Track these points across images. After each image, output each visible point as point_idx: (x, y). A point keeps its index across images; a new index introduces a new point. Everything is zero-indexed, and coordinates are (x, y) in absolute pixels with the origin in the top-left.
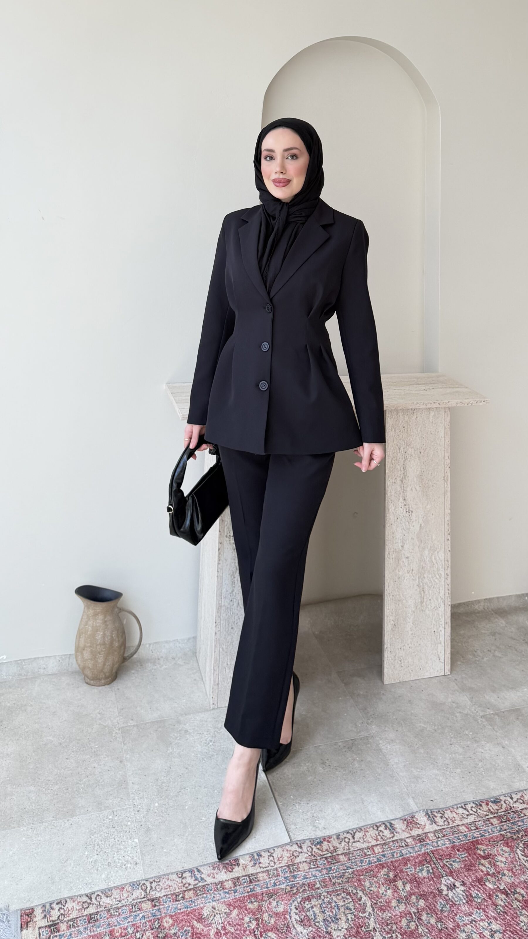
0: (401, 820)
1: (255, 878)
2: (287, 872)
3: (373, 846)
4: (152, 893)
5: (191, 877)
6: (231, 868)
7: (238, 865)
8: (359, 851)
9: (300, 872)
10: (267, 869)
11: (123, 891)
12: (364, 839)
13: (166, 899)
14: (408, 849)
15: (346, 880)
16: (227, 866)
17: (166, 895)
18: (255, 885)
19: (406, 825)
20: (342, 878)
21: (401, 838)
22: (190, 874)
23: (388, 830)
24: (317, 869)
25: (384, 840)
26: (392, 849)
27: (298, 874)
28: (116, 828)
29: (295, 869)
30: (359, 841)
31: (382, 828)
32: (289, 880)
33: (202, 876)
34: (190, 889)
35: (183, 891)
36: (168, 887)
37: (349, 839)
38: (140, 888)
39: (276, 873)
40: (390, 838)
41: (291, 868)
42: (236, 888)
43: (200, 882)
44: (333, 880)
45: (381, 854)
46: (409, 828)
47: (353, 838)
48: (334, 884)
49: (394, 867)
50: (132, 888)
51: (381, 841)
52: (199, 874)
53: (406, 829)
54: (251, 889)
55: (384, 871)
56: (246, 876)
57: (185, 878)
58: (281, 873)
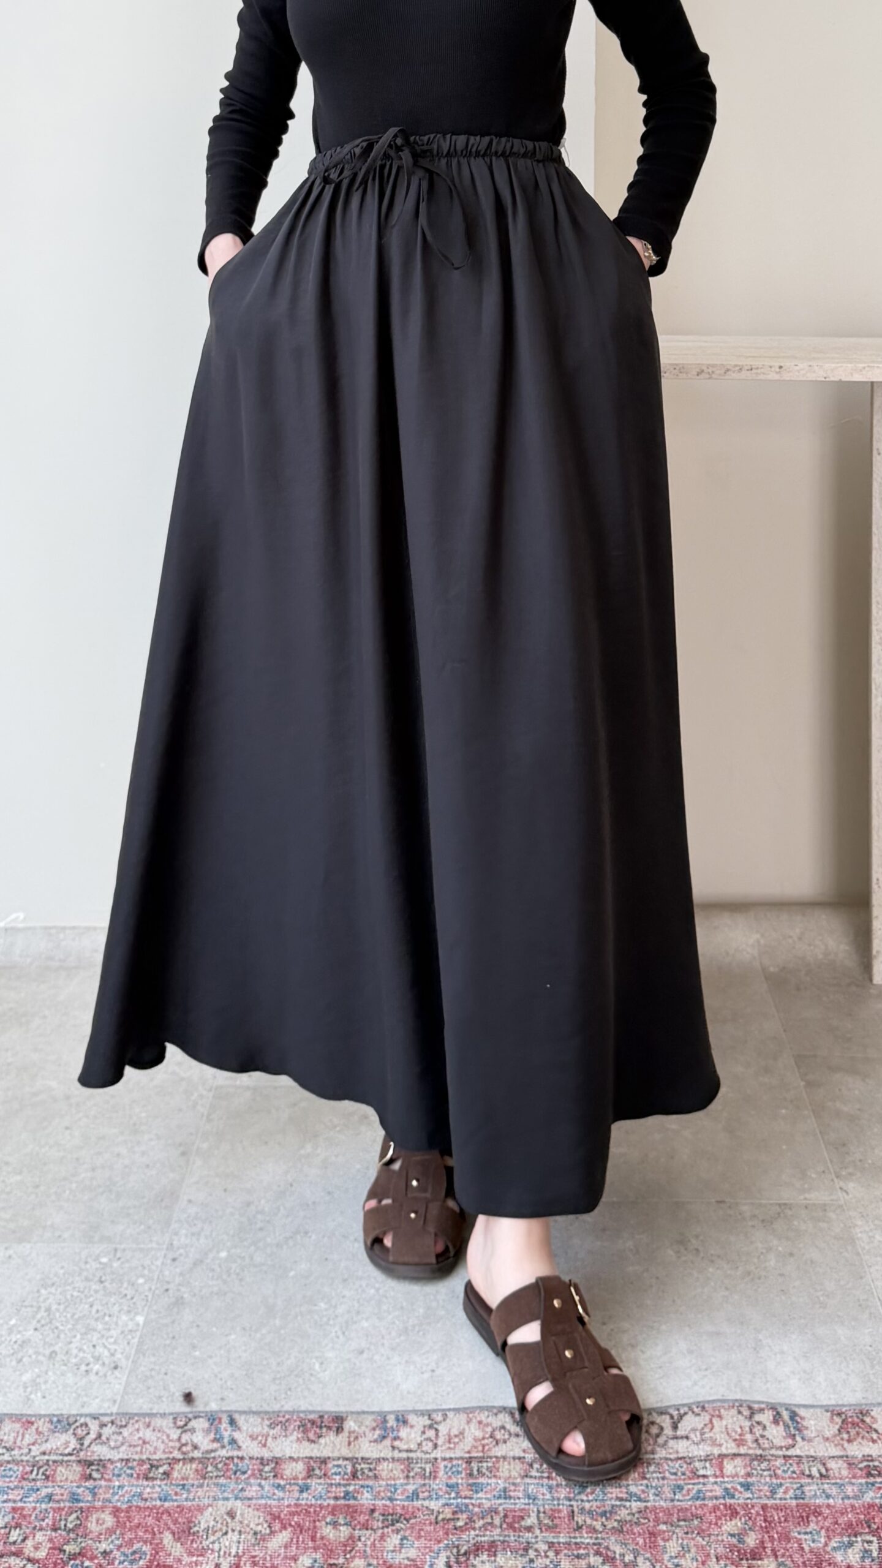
0: (827, 1411)
1: (370, 1470)
2: (459, 1472)
3: (722, 1456)
4: (94, 1448)
5: (207, 1431)
6: (315, 1433)
7: (339, 1430)
8: (679, 1462)
9: (493, 1480)
10: (411, 1455)
11: (27, 1429)
12: (702, 1434)
13: (121, 1469)
14: (826, 1486)
15: (616, 1524)
16: (309, 1425)
17: (128, 1460)
18: (362, 1486)
19: (837, 1427)
20: (607, 1519)
21: (813, 1454)
22: (206, 1425)
23: (781, 1428)
24: (546, 1481)
25: (760, 1448)
26: (776, 1476)
27: (488, 1484)
28: (107, 1284)
29: (484, 1470)
30: (687, 1438)
31: (766, 1417)
32: (457, 1493)
33: (237, 1435)
34: (192, 1460)
35: (174, 1459)
36: (141, 1442)
37: (662, 1429)
38: (71, 1431)
39: (428, 1470)
40: (781, 1448)
41: (474, 1465)
42: (309, 1481)
43: (223, 1447)
44: (579, 1519)
45: (741, 1480)
46: (845, 1436)
47: (675, 1427)
48: (579, 1528)
49: (765, 1521)
50: (52, 1427)
51: (750, 1448)
52: (229, 1429)
53: (835, 1436)
54: (347, 1493)
55: (731, 1526)
56: (347, 1459)
57: (193, 1431)
58: (441, 1473)
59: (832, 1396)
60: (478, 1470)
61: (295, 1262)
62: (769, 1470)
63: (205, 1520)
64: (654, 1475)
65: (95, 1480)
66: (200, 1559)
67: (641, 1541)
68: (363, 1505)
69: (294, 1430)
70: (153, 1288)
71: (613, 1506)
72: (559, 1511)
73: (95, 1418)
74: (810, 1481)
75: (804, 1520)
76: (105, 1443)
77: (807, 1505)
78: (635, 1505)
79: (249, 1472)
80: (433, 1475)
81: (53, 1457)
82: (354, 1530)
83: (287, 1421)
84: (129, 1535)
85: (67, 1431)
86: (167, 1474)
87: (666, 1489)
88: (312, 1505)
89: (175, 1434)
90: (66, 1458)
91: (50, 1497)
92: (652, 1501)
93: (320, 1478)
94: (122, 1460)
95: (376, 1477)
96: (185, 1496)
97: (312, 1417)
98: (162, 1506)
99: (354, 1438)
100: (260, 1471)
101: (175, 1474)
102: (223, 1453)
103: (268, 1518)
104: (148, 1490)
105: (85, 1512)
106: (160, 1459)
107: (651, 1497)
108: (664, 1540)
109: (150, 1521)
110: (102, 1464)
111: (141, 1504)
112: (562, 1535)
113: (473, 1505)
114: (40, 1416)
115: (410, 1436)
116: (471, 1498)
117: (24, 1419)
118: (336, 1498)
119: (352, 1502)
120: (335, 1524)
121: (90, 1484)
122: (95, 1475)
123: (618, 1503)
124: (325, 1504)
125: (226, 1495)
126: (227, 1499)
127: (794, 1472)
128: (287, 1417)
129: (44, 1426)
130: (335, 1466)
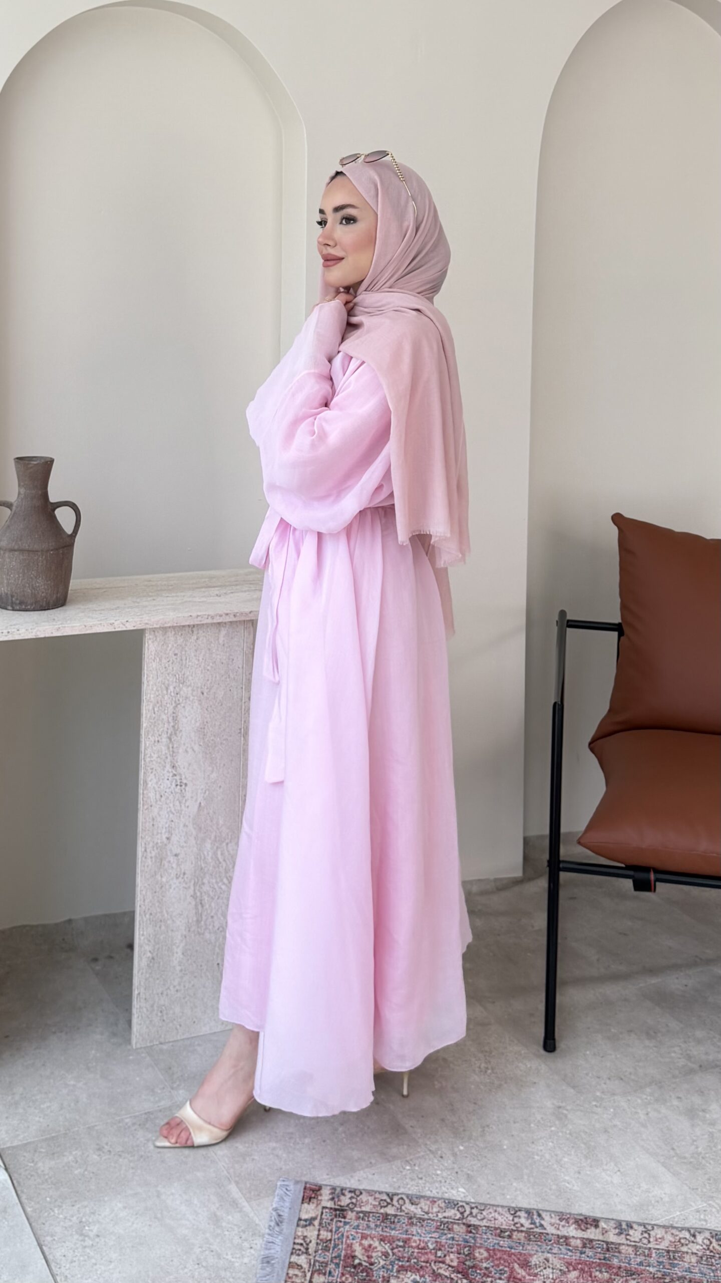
1: (616, 1248)
4: (469, 1218)
5: (527, 1218)
6: (586, 1227)
7: (597, 1226)
9: (682, 1263)
10: (636, 1244)
13: (486, 1230)
16: (580, 1222)
17: (489, 1227)
22: (526, 1215)
27: (679, 1264)
29: (676, 1257)
32: (664, 1266)
33: (543, 1222)
34: (522, 1231)
35: (512, 1229)
36: (494, 1219)
38: (456, 1209)
39: (645, 1252)
41: (671, 1254)
42: (585, 1249)
43: (538, 1227)
50: (446, 1205)
52: (538, 1218)
54: (605, 1257)
56: (603, 1241)
57: (521, 1217)
60: (673, 1257)
63: (534, 1260)
65: (474, 1233)
66: (535, 1278)
68: (614, 1264)
69: (572, 1224)
73: (467, 1204)
76: (473, 1217)
79: (553, 1241)
80: (650, 1256)
81: (450, 1220)
82: (611, 1275)
83: (570, 1219)
84: (497, 1262)
86: (510, 1237)
88: (587, 1261)
89: (511, 1218)
90: (457, 1221)
91: (453, 1239)
93: (590, 1248)
94: (485, 1226)
95: (619, 1252)
97: (582, 1219)
98: (511, 1251)
99: (605, 1232)
100: (558, 1241)
102: (539, 1230)
103: (566, 1264)
104: (502, 1242)
105: (472, 1248)
106: (505, 1229)
109: (505, 1257)
110: (476, 1227)
111: (500, 1248)
113: (672, 1273)
114: (438, 1199)
115: (636, 1234)
116: (671, 1270)
117: (429, 1199)
118: (600, 1259)
119: (608, 1262)
120: (601, 1272)
121: (471, 1235)
122: (473, 1231)
124: (594, 1261)
125: (542, 1250)
126: (544, 1252)
128: (568, 1216)
129: (443, 1205)
130: (597, 1244)
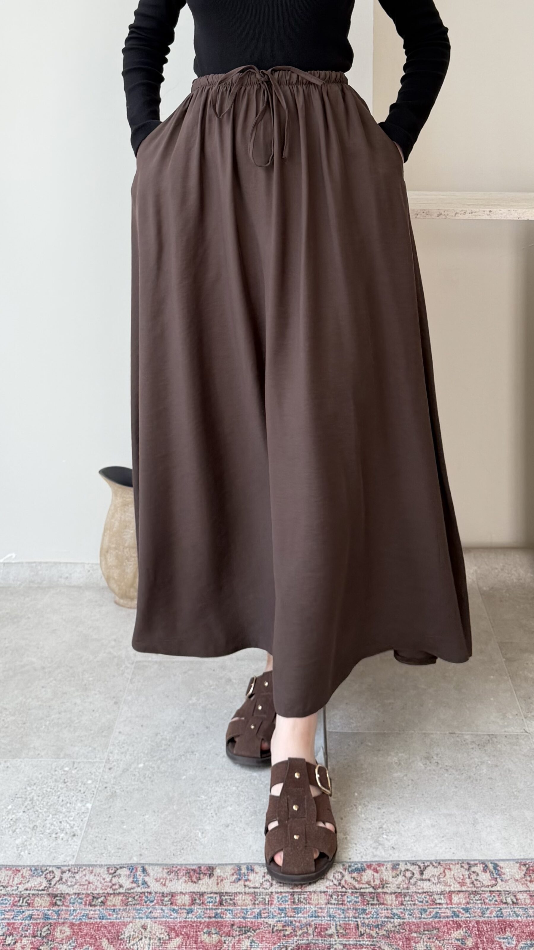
0: (517, 863)
1: (231, 900)
2: (286, 901)
3: (451, 892)
4: (58, 886)
5: (129, 876)
6: (196, 877)
7: (211, 875)
8: (424, 894)
9: (308, 906)
10: (256, 890)
11: (16, 875)
12: (439, 879)
13: (75, 899)
14: (516, 909)
15: (385, 933)
16: (192, 873)
17: (79, 894)
18: (226, 910)
19: (524, 873)
20: (379, 929)
21: (508, 890)
22: (128, 872)
23: (488, 874)
24: (341, 906)
25: (475, 887)
26: (485, 903)
27: (304, 908)
28: (68, 784)
29: (302, 900)
30: (429, 880)
31: (479, 869)
32: (286, 914)
33: (147, 879)
34: (119, 893)
35: (108, 893)
36: (87, 883)
37: (413, 874)
38: (44, 875)
39: (267, 900)
40: (488, 886)
41: (296, 897)
42: (193, 907)
43: (139, 886)
44: (362, 929)
45: (463, 906)
46: (528, 878)
47: (422, 873)
48: (362, 935)
49: (478, 931)
50: (32, 873)
51: (469, 887)
52: (142, 875)
53: (522, 878)
54: (216, 914)
55: (457, 934)
56: (216, 893)
57: (119, 876)
58: (275, 901)
59: (522, 854)
60: (298, 900)
61: (186, 770)
62: (481, 900)
63: (128, 932)
64: (409, 903)
65: (59, 906)
67: (401, 943)
68: (227, 921)
69: (183, 876)
70: (97, 786)
71: (382, 922)
72: (349, 925)
73: (58, 868)
74: (506, 906)
75: (503, 930)
76: (65, 883)
77: (504, 921)
78: (397, 921)
79: (155, 901)
80: (270, 903)
81: (33, 892)
82: (221, 937)
83: (179, 870)
84: (80, 940)
85: (41, 876)
86: (103, 903)
87: (416, 911)
88: (194, 922)
89: (108, 878)
90: (40, 893)
91: (31, 917)
92: (408, 918)
93: (200, 905)
94: (75, 894)
95: (234, 904)
96: (115, 916)
97: (194, 867)
98: (101, 922)
99: (220, 880)
100: (162, 900)
101: (109, 903)
102: (139, 890)
103: (168, 929)
104: (92, 912)
105: (53, 926)
106: (99, 893)
107: (407, 916)
108: (415, 942)
109: (93, 931)
110: (63, 896)
111: (88, 921)
112: (351, 940)
113: (295, 921)
114: (24, 867)
115: (256, 878)
116: (294, 917)
117: (14, 869)
118: (210, 917)
119: (219, 920)
120: (209, 934)
121: (56, 908)
122: (59, 903)
123: (386, 920)
124: (203, 921)
125: (140, 915)
126: (142, 918)
127: (496, 901)
128: (179, 867)
129: (26, 873)
130: (209, 897)
